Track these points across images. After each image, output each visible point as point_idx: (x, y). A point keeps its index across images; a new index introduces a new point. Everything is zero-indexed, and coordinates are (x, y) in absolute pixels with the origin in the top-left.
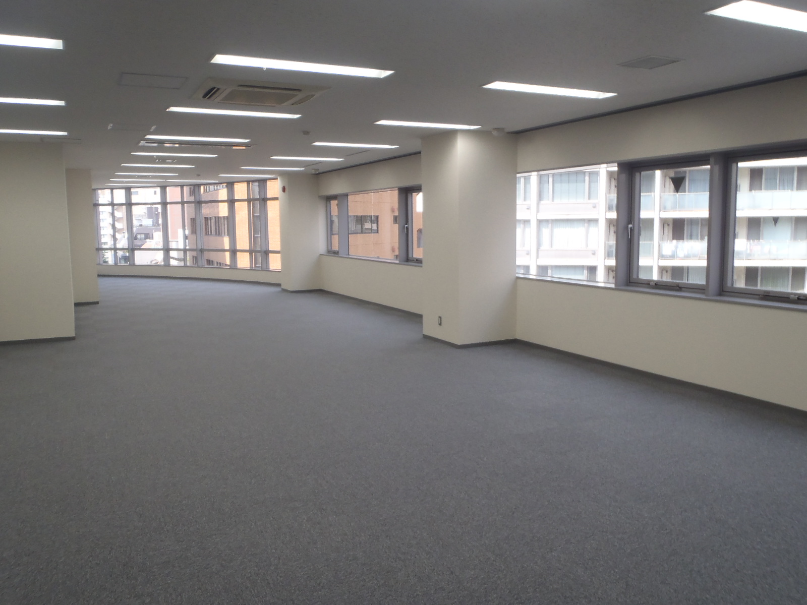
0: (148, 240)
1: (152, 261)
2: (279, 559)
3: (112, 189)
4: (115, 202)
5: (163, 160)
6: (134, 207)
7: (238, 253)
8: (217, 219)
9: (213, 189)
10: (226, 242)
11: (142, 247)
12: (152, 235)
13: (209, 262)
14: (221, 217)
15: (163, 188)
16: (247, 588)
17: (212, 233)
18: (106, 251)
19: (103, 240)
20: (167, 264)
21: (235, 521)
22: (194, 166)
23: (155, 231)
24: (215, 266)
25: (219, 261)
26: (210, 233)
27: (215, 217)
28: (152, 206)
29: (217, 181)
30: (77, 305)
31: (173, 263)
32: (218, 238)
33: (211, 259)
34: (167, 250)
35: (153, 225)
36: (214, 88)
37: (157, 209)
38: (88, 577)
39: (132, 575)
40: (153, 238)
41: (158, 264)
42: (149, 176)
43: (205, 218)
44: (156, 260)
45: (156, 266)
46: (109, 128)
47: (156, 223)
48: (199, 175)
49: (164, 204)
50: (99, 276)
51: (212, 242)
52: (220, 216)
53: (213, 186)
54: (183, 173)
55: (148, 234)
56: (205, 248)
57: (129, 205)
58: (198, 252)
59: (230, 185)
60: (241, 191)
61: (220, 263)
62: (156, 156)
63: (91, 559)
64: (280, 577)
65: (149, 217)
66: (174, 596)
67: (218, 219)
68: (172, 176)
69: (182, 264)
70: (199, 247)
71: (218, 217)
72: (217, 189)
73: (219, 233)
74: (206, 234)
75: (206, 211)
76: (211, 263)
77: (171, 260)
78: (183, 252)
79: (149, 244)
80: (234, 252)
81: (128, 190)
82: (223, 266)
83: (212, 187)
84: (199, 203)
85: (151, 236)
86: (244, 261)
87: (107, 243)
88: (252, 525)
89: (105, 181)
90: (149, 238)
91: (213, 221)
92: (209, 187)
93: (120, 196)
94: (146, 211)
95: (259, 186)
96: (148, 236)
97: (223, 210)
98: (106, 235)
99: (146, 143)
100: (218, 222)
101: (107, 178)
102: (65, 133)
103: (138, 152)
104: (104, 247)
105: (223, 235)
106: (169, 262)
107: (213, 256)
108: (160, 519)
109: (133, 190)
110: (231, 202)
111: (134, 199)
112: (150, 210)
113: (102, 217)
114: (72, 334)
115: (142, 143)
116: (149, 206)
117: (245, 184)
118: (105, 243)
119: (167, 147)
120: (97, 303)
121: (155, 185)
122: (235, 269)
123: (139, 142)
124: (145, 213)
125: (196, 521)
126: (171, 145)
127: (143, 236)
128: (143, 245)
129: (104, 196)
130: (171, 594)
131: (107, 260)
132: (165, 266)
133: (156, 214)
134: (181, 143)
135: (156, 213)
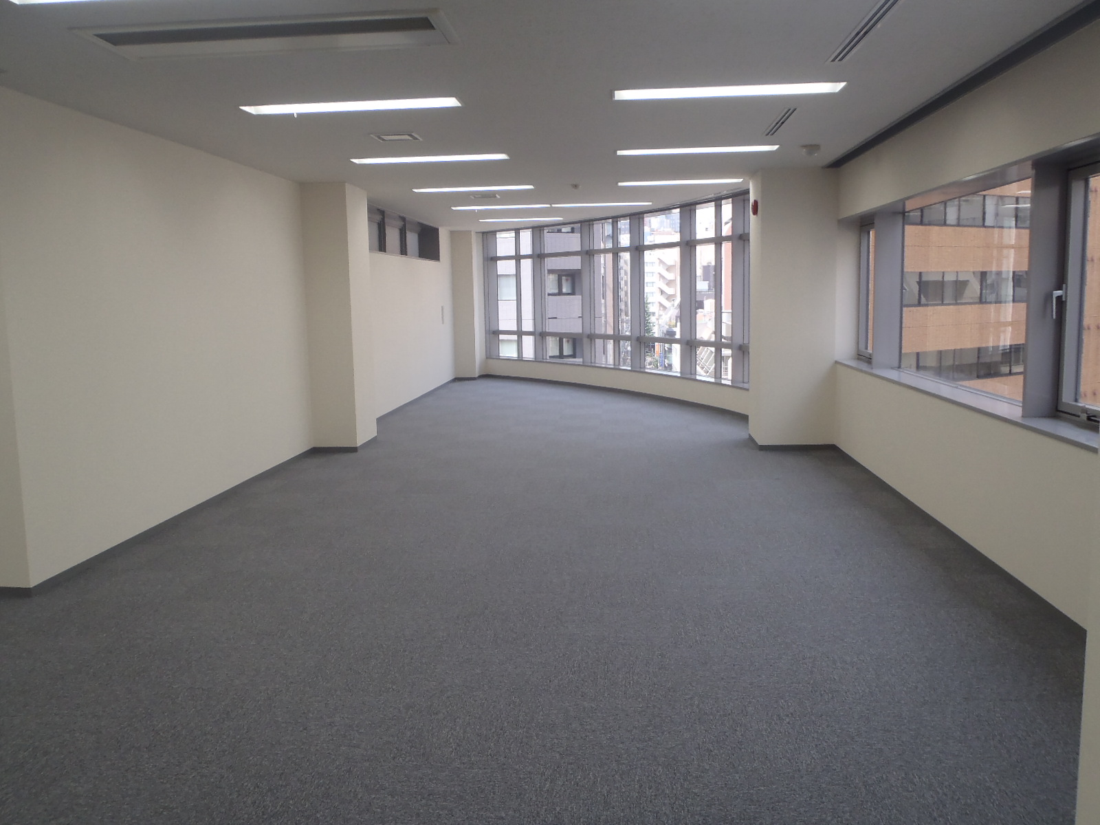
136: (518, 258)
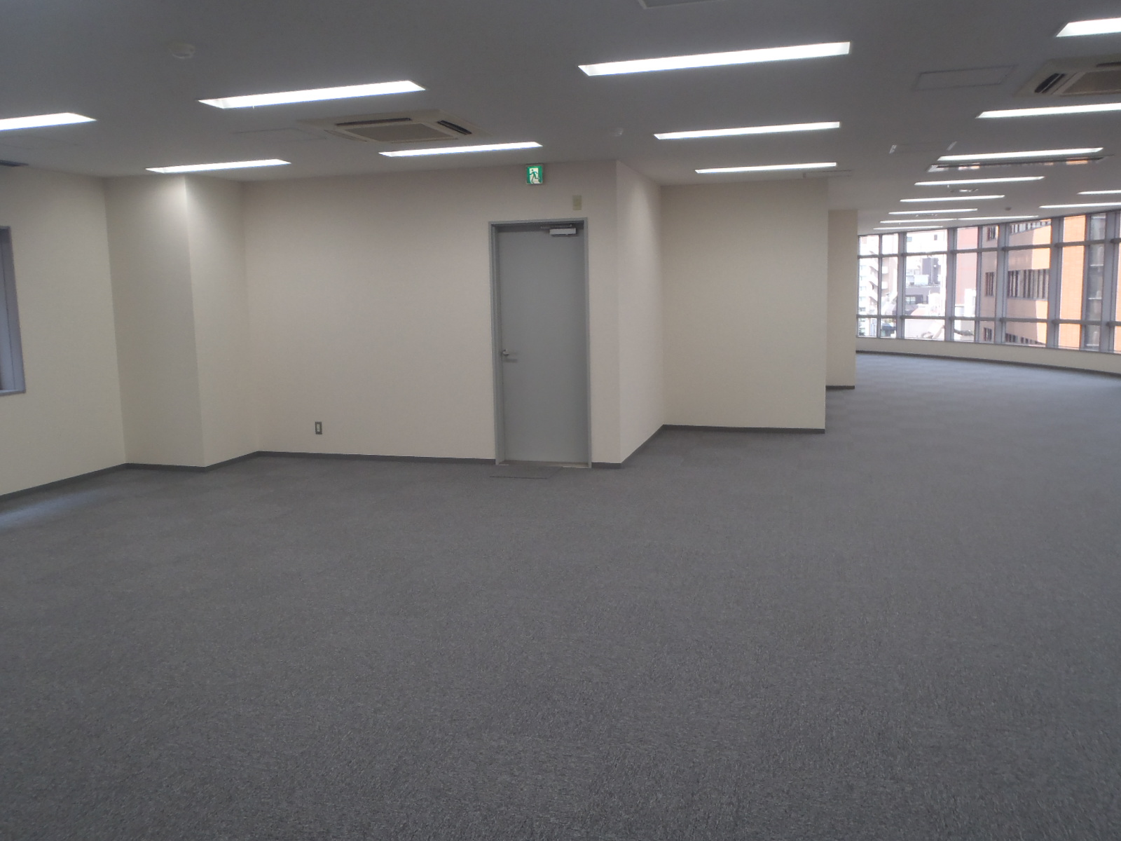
0: (919, 305)
1: (923, 335)
2: (1112, 796)
3: (881, 236)
4: (885, 252)
5: (954, 191)
6: (908, 258)
7: (1061, 326)
8: (1027, 273)
9: (1024, 229)
10: (1041, 309)
11: (913, 314)
12: (927, 297)
13: (1011, 338)
14: (1034, 271)
15: (952, 231)
16: (1056, 822)
17: (1018, 295)
18: (863, 319)
19: (861, 304)
20: (949, 340)
21: (1041, 720)
22: (1002, 196)
23: (931, 293)
24: (1019, 343)
25: (1025, 337)
26: (1014, 295)
27: (1025, 271)
28: (930, 256)
29: (1037, 216)
30: (829, 388)
31: (957, 337)
32: (1027, 302)
33: (1012, 333)
34: (950, 319)
35: (930, 283)
36: (1056, 75)
37: (936, 261)
38: (834, 734)
39: (889, 749)
40: (927, 302)
41: (933, 338)
42: (935, 214)
43: (1009, 272)
44: (929, 333)
45: (933, 342)
46: (892, 151)
47: (934, 281)
48: (1008, 209)
49: (952, 253)
50: (858, 352)
51: (1018, 307)
52: (1033, 268)
53: (1024, 225)
54: (984, 207)
55: (922, 296)
56: (1008, 316)
57: (902, 255)
58: (998, 323)
59: (1057, 221)
60: (1074, 229)
61: (1027, 340)
62: (950, 185)
63: (838, 713)
64: (1113, 824)
65: (924, 273)
66: (944, 795)
67: (1029, 274)
68: (967, 212)
69: (971, 339)
70: (999, 315)
71: (1030, 271)
72: (1032, 229)
73: (1028, 295)
74: (1008, 294)
75: (1014, 261)
76: (1012, 339)
77: (955, 334)
78: (973, 322)
79: (921, 310)
80: (1054, 323)
81: (903, 235)
82: (1031, 343)
83: (1022, 226)
84: (1004, 250)
85: (925, 299)
86: (1069, 337)
87: (864, 308)
88: (1067, 733)
89: (873, 224)
90: (922, 302)
91: (1020, 277)
92: (1019, 226)
93: (891, 244)
94: (921, 264)
95: (1106, 220)
96: (920, 299)
97: (1040, 260)
98: (864, 297)
99: (939, 167)
100: (1030, 279)
101: (876, 221)
102: (834, 164)
103: (923, 181)
104: (861, 313)
105: (1035, 297)
106: (952, 336)
107: (1018, 330)
108: (928, 688)
109: (908, 235)
110: (1057, 247)
111: (910, 248)
112: (926, 262)
113: (862, 273)
114: (821, 425)
115: (934, 169)
116: (925, 257)
117: (1082, 219)
118: (863, 309)
119: (962, 171)
120: (853, 388)
121: (942, 227)
122: (1054, 349)
123: (929, 167)
124: (919, 267)
125: (980, 704)
126: (965, 167)
127: (913, 299)
128: (911, 311)
129: (868, 245)
130: (941, 792)
131: (862, 331)
132: (946, 341)
133: (935, 268)
134: (983, 163)
135: (935, 266)
136: (881, 257)
